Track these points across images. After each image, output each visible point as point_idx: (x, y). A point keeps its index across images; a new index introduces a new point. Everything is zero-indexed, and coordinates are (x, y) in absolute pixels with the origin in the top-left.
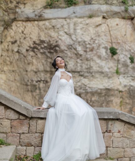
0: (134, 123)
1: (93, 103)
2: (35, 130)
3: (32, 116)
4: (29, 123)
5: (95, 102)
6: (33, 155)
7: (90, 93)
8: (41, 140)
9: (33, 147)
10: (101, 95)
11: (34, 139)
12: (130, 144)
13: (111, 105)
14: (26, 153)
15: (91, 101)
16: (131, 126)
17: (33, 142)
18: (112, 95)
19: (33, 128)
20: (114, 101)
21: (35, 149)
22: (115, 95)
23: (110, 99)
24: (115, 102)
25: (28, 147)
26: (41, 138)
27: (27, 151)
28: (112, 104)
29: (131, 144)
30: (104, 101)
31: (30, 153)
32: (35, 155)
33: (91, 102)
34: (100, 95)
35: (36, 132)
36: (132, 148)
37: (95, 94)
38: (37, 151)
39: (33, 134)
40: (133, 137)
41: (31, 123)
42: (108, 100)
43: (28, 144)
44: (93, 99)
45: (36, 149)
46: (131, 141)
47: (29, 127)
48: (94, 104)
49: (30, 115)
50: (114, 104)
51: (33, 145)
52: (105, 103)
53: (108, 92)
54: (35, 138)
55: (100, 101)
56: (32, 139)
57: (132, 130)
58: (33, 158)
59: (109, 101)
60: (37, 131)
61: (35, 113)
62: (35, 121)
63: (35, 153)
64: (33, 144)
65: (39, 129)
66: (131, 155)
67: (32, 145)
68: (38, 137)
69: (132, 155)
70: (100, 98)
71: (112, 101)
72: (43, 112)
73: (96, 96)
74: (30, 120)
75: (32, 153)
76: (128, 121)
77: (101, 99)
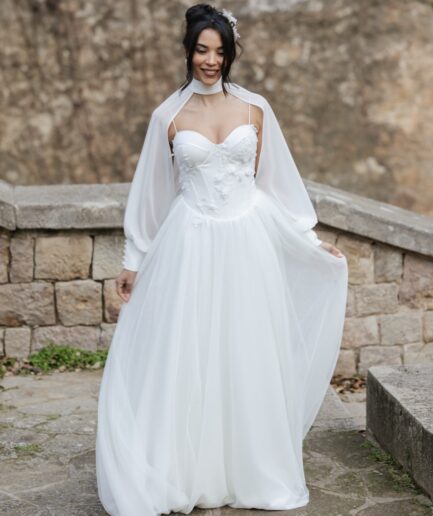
0: (366, 234)
1: (285, 78)
2: (31, 270)
3: (20, 227)
4: (8, 248)
5: (293, 73)
6: (27, 354)
7: (260, 25)
8: (51, 304)
9: (26, 330)
10: (329, 32)
11: (30, 300)
12: (356, 303)
13: (386, 86)
14: (4, 351)
15: (270, 68)
16: (357, 243)
17: (26, 311)
18: (394, 30)
19: (23, 266)
20: (403, 64)
21: (32, 333)
22: (412, 29)
23: (379, 56)
24: (409, 67)
25: (12, 329)
26: (52, 297)
27: (7, 342)
28: (394, 81)
29: (360, 304)
30: (344, 64)
31: (18, 349)
32: (37, 353)
33: (267, 74)
34: (320, 32)
35: (34, 279)
36: (364, 316)
37: (294, 30)
38: (42, 342)
39: (24, 285)
40: (366, 281)
41: (14, 248)
42: (368, 60)
43: (10, 319)
44: (282, 57)
45: (36, 335)
46: (358, 295)
47: (7, 262)
48: (287, 87)
49: (11, 222)
50: (408, 83)
51: (28, 322)
52: (351, 76)
53: (372, 11)
54: (32, 297)
55: (320, 66)
56: (20, 301)
57: (364, 256)
58: (31, 364)
59: (376, 64)
60: (37, 276)
61: (25, 217)
62: (27, 241)
63: (33, 348)
64: (25, 318)
65: (43, 267)
66: (359, 339)
67: (23, 323)
68: (41, 293)
69: (365, 341)
70: (323, 49)
71: (391, 65)
72: (53, 211)
73: (296, 41)
74: (13, 240)
75: (24, 348)
76: (346, 228)
77: (329, 53)
